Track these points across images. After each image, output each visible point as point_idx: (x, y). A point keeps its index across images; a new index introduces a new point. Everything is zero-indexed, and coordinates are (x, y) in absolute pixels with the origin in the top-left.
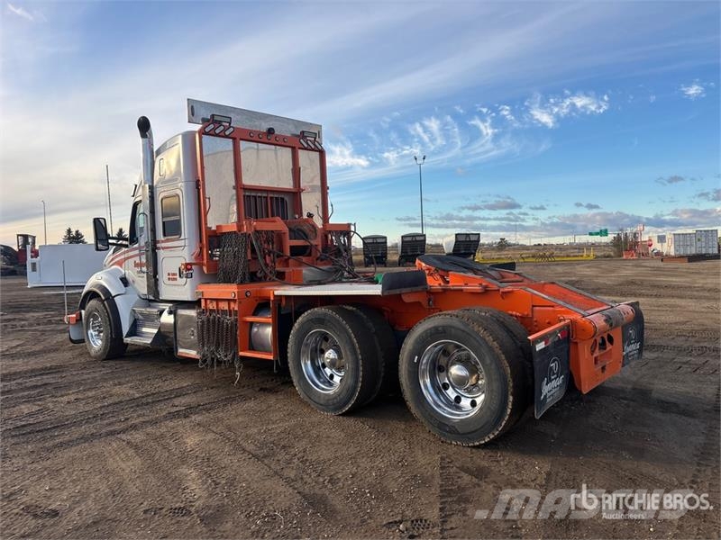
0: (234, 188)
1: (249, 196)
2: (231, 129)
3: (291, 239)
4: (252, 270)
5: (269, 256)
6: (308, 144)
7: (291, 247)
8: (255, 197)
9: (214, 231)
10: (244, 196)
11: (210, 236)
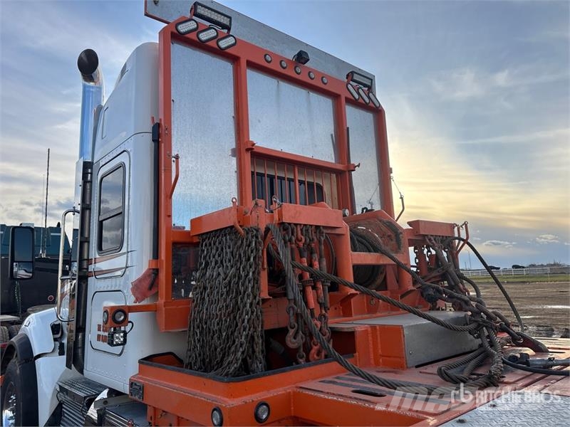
0: (233, 151)
1: (262, 175)
2: (230, 41)
3: (354, 249)
4: (268, 326)
5: (314, 288)
6: (359, 94)
7: (357, 268)
8: (272, 178)
9: (188, 233)
10: (253, 173)
11: (175, 244)
